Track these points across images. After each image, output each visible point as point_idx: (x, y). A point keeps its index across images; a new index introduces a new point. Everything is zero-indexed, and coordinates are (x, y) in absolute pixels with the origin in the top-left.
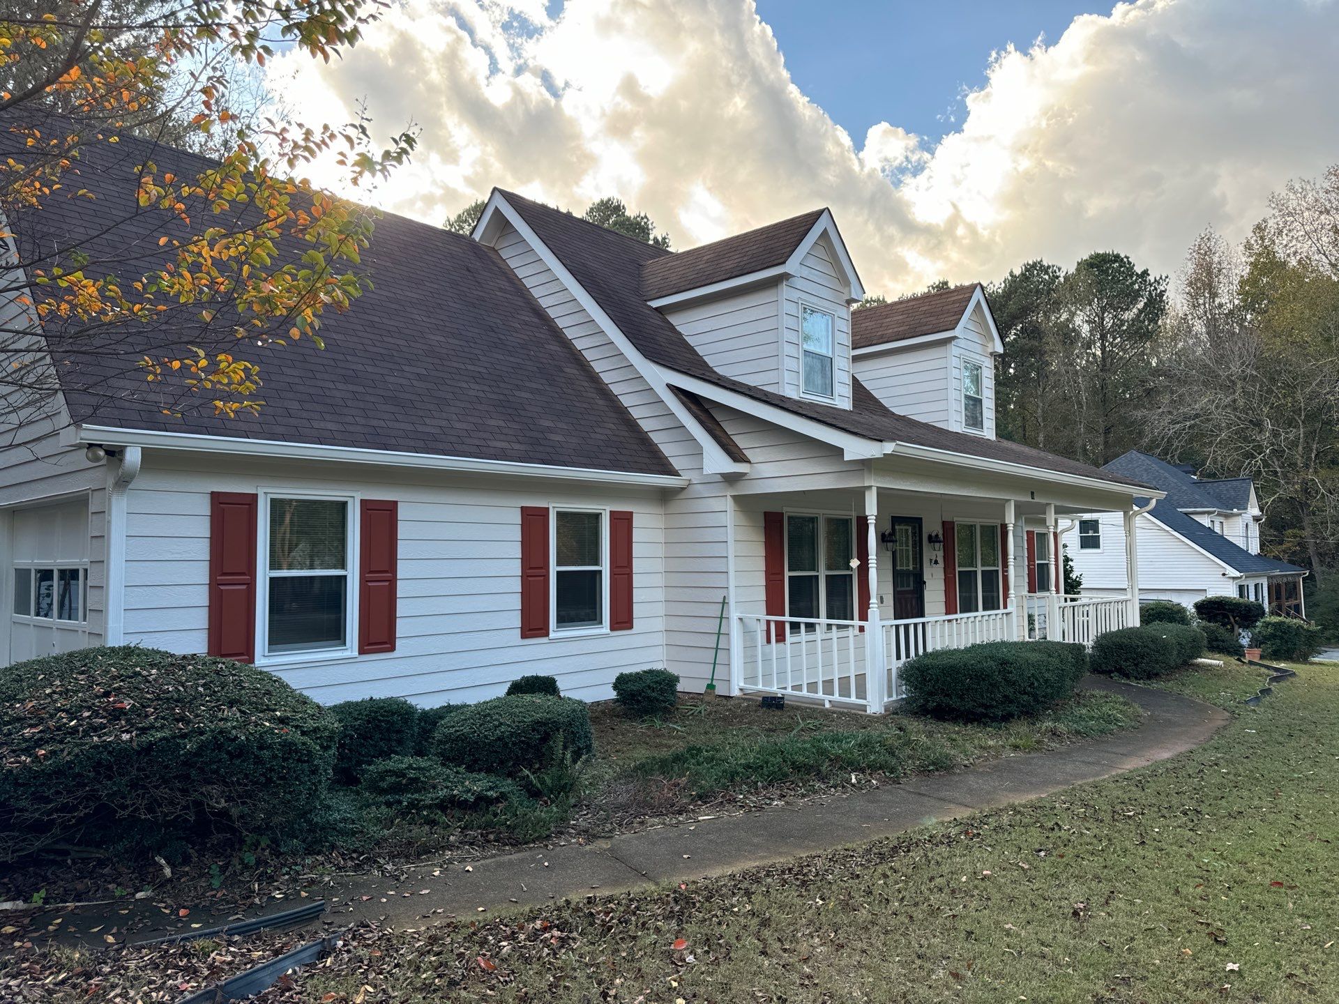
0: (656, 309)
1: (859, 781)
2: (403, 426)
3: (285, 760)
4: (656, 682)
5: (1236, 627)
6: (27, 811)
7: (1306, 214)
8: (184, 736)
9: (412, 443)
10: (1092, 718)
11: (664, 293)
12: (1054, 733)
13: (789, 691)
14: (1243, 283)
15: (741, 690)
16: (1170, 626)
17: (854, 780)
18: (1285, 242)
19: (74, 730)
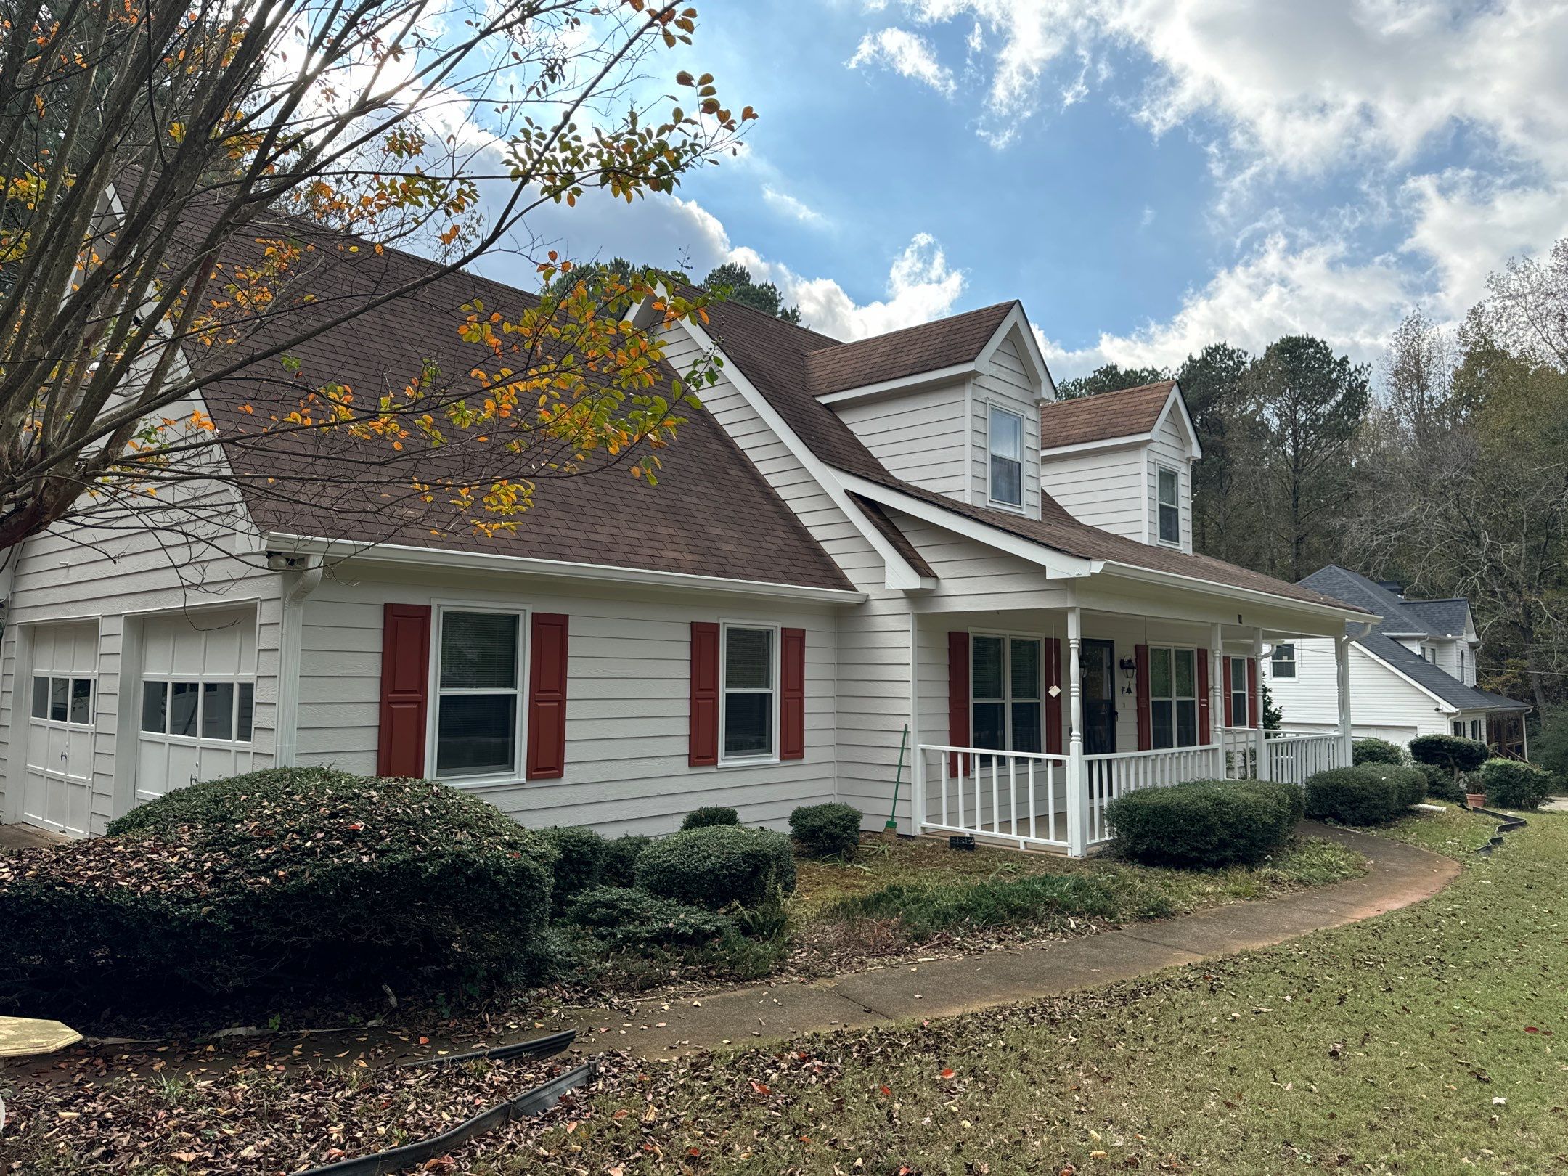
0: (825, 405)
1: (1078, 926)
2: (576, 534)
3: (518, 885)
4: (839, 818)
5: (1456, 770)
6: (266, 933)
7: (1530, 298)
8: (424, 859)
9: (586, 553)
10: (1312, 865)
11: (835, 388)
12: (1274, 881)
13: (978, 831)
14: (1457, 375)
15: (923, 828)
16: (1387, 767)
17: (1073, 925)
18: (1504, 330)
19: (311, 852)
